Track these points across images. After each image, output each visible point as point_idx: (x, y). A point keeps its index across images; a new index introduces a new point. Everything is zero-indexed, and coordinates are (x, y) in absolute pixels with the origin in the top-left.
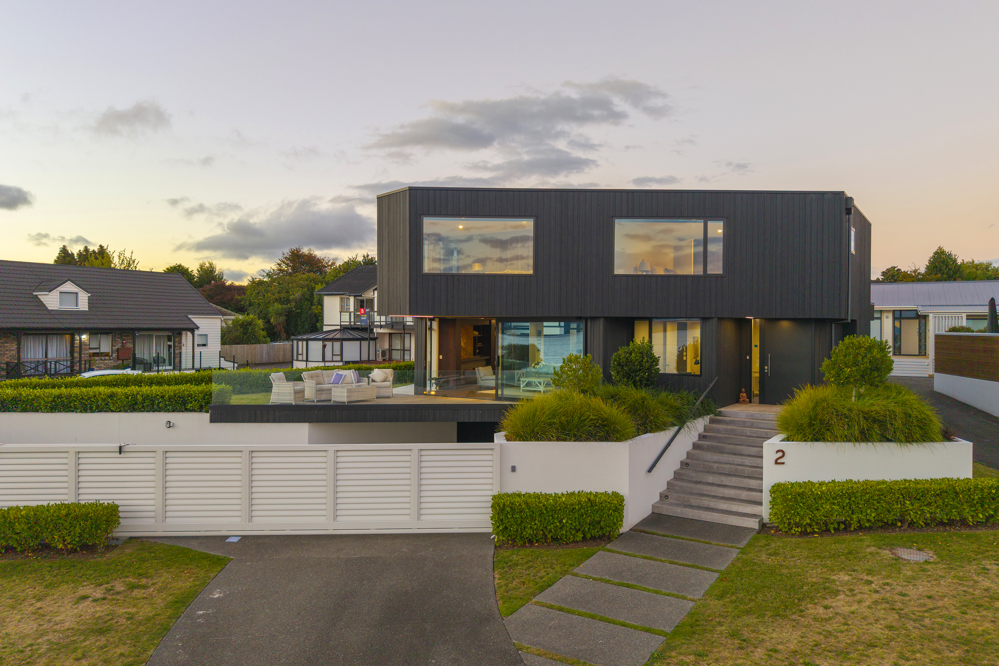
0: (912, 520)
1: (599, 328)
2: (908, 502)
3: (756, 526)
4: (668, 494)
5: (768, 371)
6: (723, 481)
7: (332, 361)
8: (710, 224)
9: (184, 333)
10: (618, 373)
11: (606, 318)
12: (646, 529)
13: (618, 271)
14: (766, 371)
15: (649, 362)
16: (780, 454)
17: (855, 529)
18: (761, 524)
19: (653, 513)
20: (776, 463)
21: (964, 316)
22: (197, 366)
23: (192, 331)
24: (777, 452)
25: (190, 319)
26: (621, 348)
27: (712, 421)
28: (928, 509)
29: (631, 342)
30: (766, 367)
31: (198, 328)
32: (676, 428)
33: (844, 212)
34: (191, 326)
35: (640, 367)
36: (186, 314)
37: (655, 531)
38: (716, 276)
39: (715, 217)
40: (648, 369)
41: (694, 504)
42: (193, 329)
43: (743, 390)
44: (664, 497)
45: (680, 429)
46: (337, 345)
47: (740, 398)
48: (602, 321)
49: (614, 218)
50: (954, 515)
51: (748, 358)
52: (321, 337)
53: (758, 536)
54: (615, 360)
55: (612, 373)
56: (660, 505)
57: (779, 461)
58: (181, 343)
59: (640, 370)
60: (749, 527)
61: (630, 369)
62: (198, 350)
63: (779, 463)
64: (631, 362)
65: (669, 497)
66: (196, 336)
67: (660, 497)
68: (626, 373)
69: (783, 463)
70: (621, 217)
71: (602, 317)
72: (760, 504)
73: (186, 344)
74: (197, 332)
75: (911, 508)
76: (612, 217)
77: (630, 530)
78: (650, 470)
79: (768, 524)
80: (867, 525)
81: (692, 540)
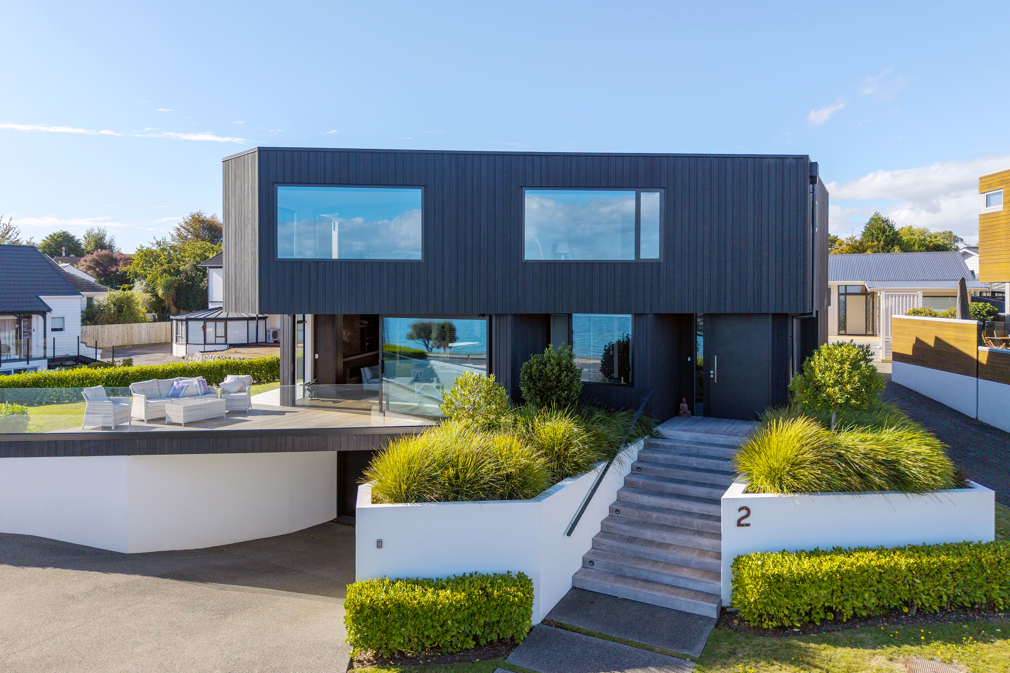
0: (923, 604)
1: (507, 325)
2: (918, 581)
3: (714, 615)
4: (593, 559)
5: (714, 376)
6: (665, 538)
7: (215, 344)
8: (644, 196)
9: (34, 317)
10: (529, 389)
11: (514, 315)
12: (564, 621)
13: (529, 255)
14: (712, 376)
15: (568, 376)
16: (744, 512)
17: (848, 619)
18: (720, 609)
19: (574, 588)
20: (739, 524)
21: (920, 294)
22: (50, 354)
23: (44, 314)
24: (740, 509)
25: (41, 300)
26: (533, 355)
27: (648, 446)
28: (945, 590)
29: (546, 349)
30: (712, 372)
31: (50, 310)
32: (603, 465)
33: (809, 180)
34: (41, 309)
35: (557, 383)
36: (37, 294)
37: (575, 624)
38: (651, 264)
39: (650, 187)
40: (568, 385)
41: (628, 575)
42: (44, 311)
43: (684, 400)
44: (588, 563)
45: (608, 467)
46: (221, 325)
47: (681, 410)
48: (509, 318)
49: (524, 189)
50: (979, 596)
51: (689, 359)
52: (202, 317)
53: (719, 632)
54: (526, 372)
55: (522, 388)
56: (583, 577)
57: (743, 522)
58: (31, 328)
59: (557, 387)
60: (704, 614)
61: (544, 385)
62: (51, 335)
63: (743, 525)
64: (546, 375)
65: (595, 563)
66: (47, 318)
67: (583, 562)
68: (540, 390)
69: (748, 525)
70: (533, 187)
71: (510, 314)
72: (717, 576)
73: (37, 329)
74: (48, 315)
75: (921, 588)
76: (522, 187)
77: (542, 622)
78: (569, 534)
79: (728, 607)
80: (864, 614)
81: (627, 643)
